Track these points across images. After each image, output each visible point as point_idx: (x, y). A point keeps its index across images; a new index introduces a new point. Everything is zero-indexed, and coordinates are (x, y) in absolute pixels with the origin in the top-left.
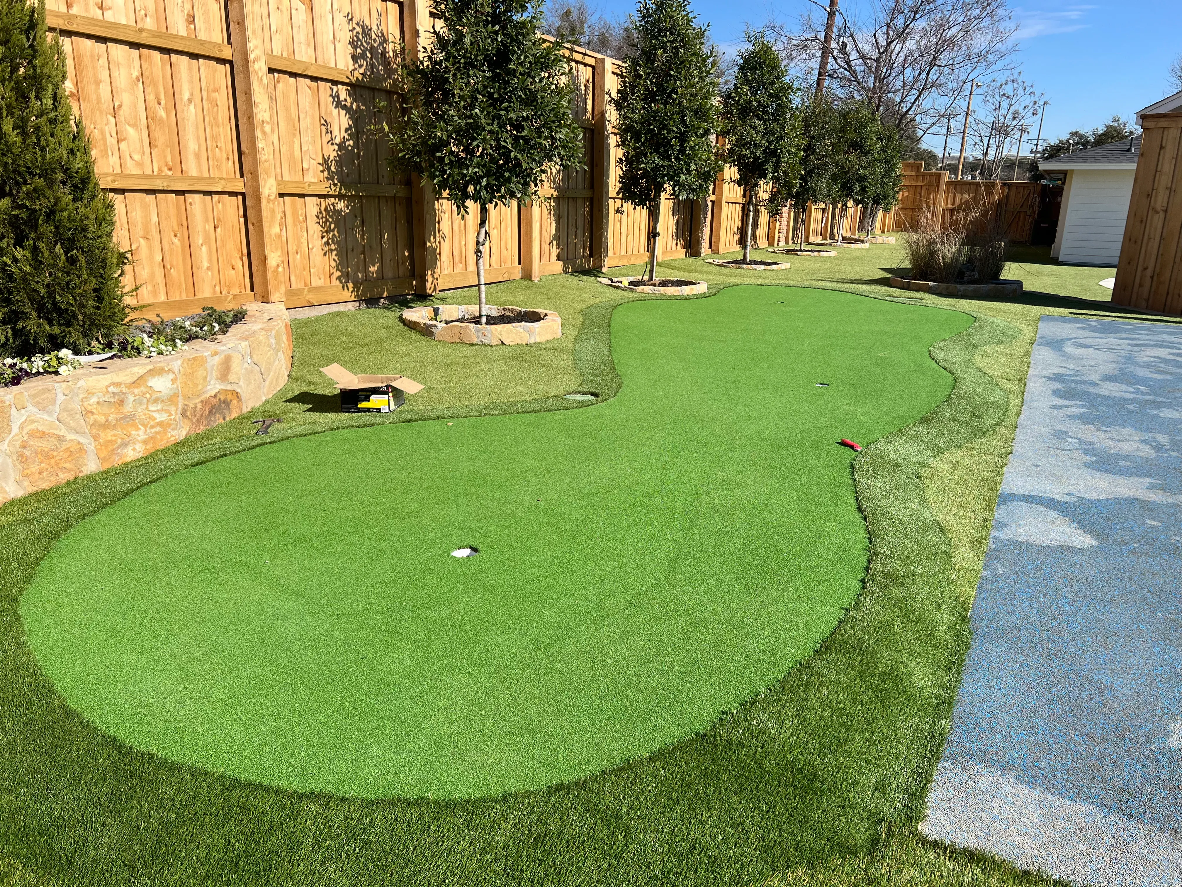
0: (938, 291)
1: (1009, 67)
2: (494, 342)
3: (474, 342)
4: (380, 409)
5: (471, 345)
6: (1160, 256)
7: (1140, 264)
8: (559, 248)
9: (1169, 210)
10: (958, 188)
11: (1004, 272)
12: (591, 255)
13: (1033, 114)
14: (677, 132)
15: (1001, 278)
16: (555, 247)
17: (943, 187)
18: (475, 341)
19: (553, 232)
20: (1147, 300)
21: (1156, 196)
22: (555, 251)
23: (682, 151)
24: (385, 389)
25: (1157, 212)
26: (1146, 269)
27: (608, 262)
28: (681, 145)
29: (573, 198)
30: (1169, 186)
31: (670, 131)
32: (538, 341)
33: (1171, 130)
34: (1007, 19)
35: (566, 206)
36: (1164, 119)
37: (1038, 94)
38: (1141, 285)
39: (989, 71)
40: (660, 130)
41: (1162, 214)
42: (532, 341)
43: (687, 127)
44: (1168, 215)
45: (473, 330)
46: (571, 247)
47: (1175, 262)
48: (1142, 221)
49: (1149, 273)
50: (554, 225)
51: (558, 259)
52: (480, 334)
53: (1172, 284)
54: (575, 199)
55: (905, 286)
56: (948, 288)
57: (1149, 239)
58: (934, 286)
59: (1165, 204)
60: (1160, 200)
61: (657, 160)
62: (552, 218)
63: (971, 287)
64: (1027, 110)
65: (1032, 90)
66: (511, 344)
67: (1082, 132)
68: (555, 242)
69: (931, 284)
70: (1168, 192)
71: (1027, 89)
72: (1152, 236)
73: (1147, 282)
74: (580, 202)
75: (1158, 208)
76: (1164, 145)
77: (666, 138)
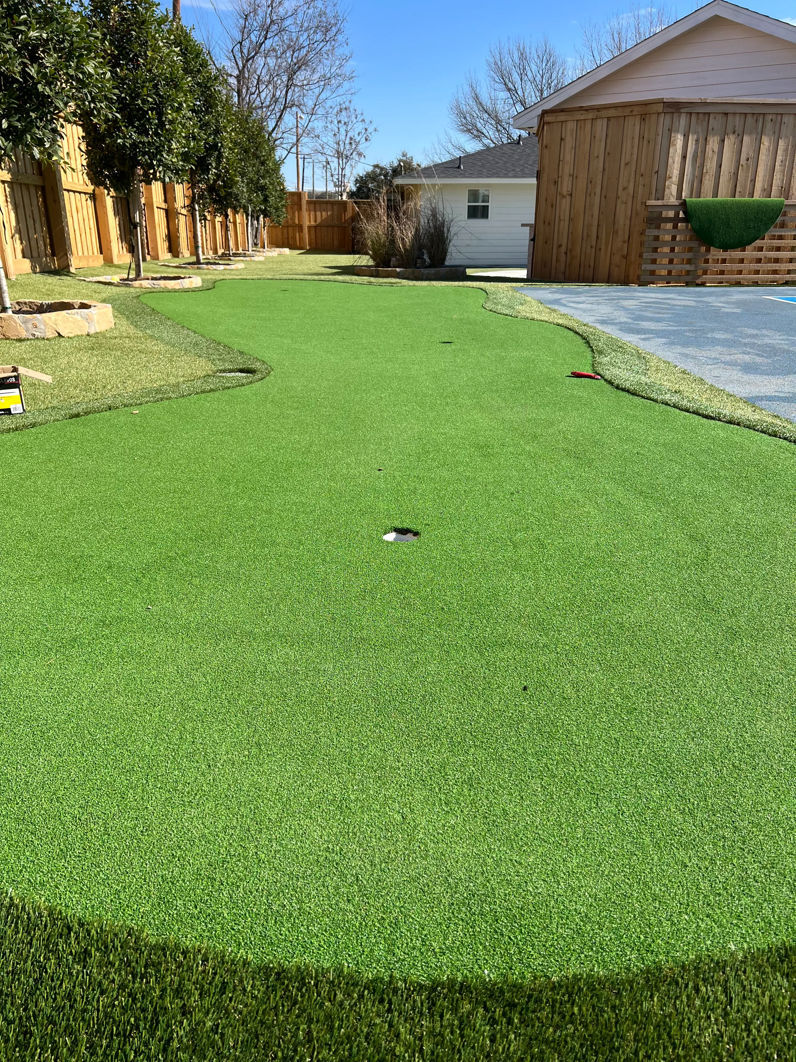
0: (406, 276)
1: (350, 92)
2: (50, 334)
3: (24, 337)
4: (9, 410)
5: (20, 340)
6: (570, 235)
7: (555, 242)
8: (22, 243)
9: (573, 195)
10: (318, 206)
11: (448, 257)
12: (53, 254)
13: (366, 140)
14: (152, 104)
15: (447, 263)
16: (18, 242)
17: (304, 206)
18: (24, 335)
19: (14, 223)
20: (564, 273)
21: (562, 183)
22: (19, 247)
23: (161, 125)
24: (13, 380)
25: (564, 197)
26: (560, 246)
27: (75, 263)
28: (159, 119)
29: (25, 184)
30: (572, 173)
31: (144, 101)
32: (98, 330)
33: (569, 123)
34: (345, 45)
35: (20, 194)
36: (562, 114)
37: (367, 121)
38: (557, 260)
39: (335, 95)
40: (133, 99)
41: (568, 197)
42: (92, 332)
43: (161, 97)
44: (573, 199)
45: (18, 321)
46: (33, 243)
47: (583, 239)
48: (552, 206)
49: (563, 249)
50: (13, 215)
51: (24, 257)
52: (30, 326)
53: (583, 258)
54: (27, 186)
55: (374, 274)
56: (413, 273)
57: (560, 220)
58: (401, 271)
59: (570, 189)
60: (565, 185)
61: (134, 136)
62: (10, 207)
63: (433, 271)
64: (361, 136)
65: (362, 118)
66: (71, 335)
67: (382, 165)
68: (17, 236)
69: (398, 270)
70: (571, 178)
71: (359, 116)
72: (562, 218)
73: (563, 257)
74: (33, 190)
75: (565, 193)
76: (563, 137)
77: (141, 109)
